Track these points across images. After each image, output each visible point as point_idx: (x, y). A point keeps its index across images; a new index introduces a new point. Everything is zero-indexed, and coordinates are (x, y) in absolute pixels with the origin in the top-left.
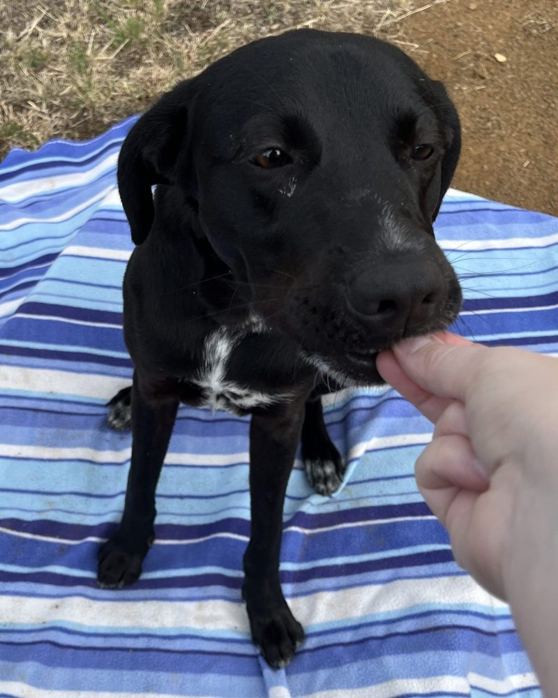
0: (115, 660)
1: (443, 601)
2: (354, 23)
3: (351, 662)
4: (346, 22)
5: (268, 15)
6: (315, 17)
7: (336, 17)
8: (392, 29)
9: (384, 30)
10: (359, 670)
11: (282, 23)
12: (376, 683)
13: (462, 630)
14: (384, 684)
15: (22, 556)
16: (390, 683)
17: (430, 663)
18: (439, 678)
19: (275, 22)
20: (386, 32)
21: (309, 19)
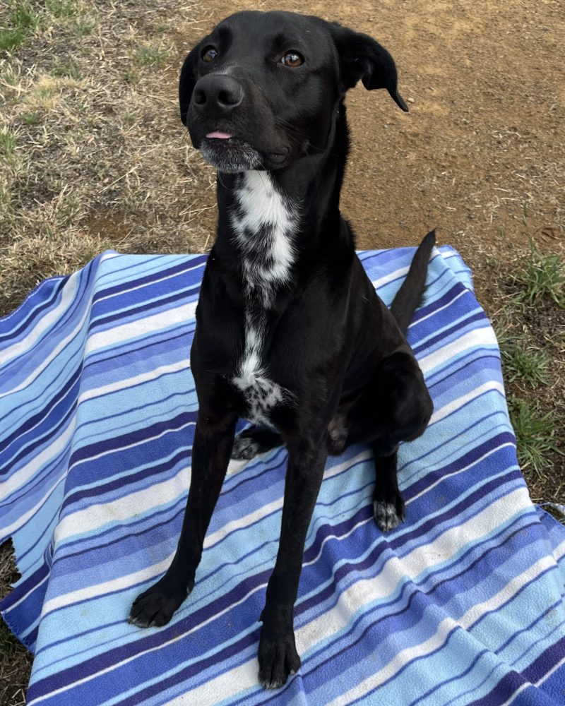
0: (327, 673)
1: (507, 518)
2: (167, 162)
3: (475, 585)
4: (160, 163)
5: (96, 173)
6: (133, 165)
7: (149, 160)
8: (197, 159)
9: (192, 161)
10: (483, 588)
11: (111, 176)
12: (500, 590)
13: (530, 528)
14: (506, 587)
15: (207, 642)
16: (510, 585)
17: (525, 558)
18: (536, 564)
19: (105, 178)
20: (195, 162)
21: (130, 168)
